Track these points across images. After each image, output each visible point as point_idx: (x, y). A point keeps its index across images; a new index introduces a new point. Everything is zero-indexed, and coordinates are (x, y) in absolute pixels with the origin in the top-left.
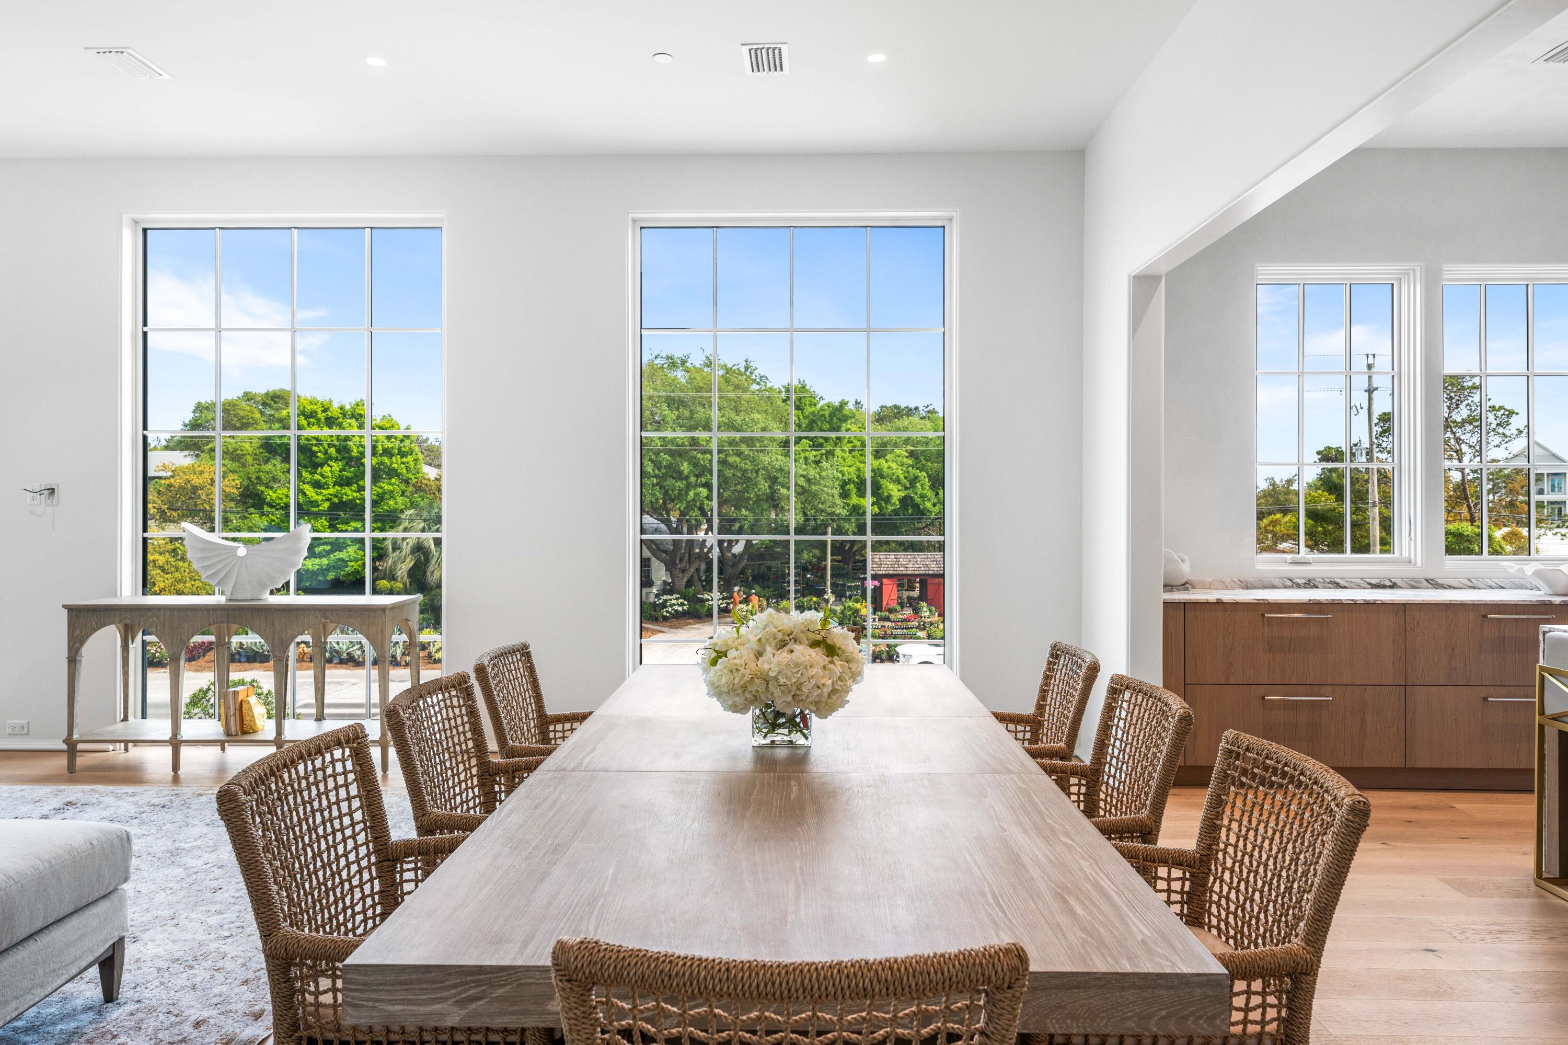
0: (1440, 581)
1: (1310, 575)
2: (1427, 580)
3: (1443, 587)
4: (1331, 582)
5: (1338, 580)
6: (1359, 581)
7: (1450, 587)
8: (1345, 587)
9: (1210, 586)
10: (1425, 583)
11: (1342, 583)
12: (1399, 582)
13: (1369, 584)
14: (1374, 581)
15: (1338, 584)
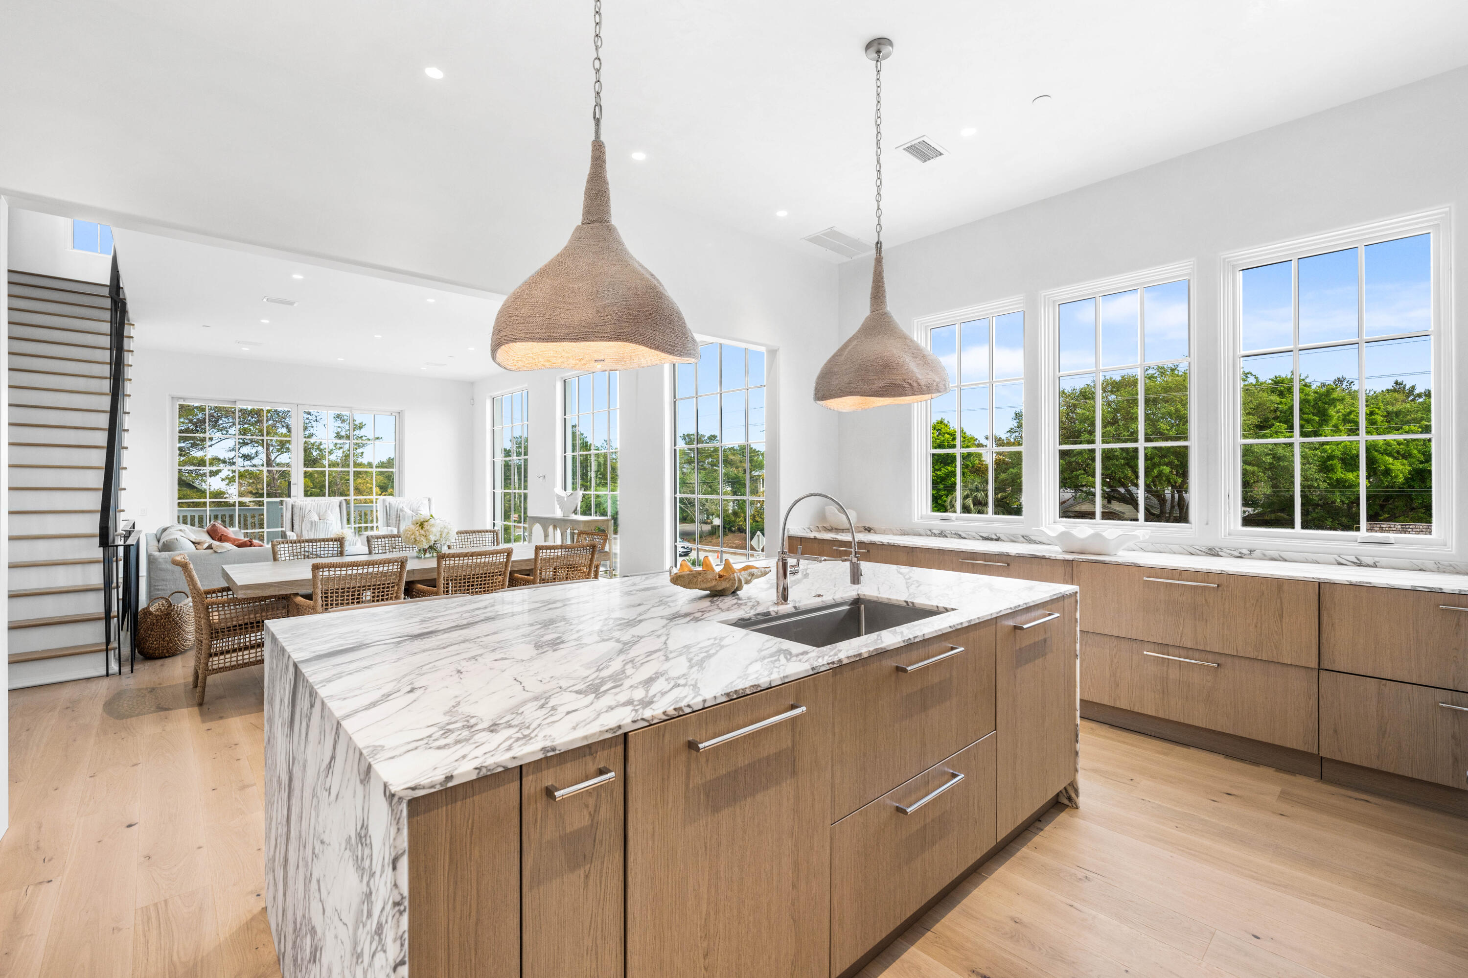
0: (1033, 538)
1: (943, 528)
2: (1023, 537)
3: (1035, 542)
4: (955, 534)
5: (960, 533)
6: (974, 534)
7: (1041, 543)
8: (965, 538)
9: (884, 532)
10: (1022, 539)
11: (963, 535)
12: (1002, 537)
13: (981, 537)
14: (985, 535)
15: (960, 535)
